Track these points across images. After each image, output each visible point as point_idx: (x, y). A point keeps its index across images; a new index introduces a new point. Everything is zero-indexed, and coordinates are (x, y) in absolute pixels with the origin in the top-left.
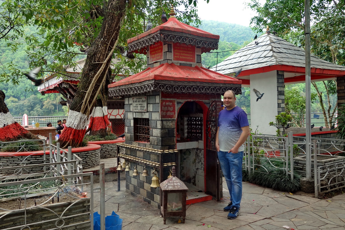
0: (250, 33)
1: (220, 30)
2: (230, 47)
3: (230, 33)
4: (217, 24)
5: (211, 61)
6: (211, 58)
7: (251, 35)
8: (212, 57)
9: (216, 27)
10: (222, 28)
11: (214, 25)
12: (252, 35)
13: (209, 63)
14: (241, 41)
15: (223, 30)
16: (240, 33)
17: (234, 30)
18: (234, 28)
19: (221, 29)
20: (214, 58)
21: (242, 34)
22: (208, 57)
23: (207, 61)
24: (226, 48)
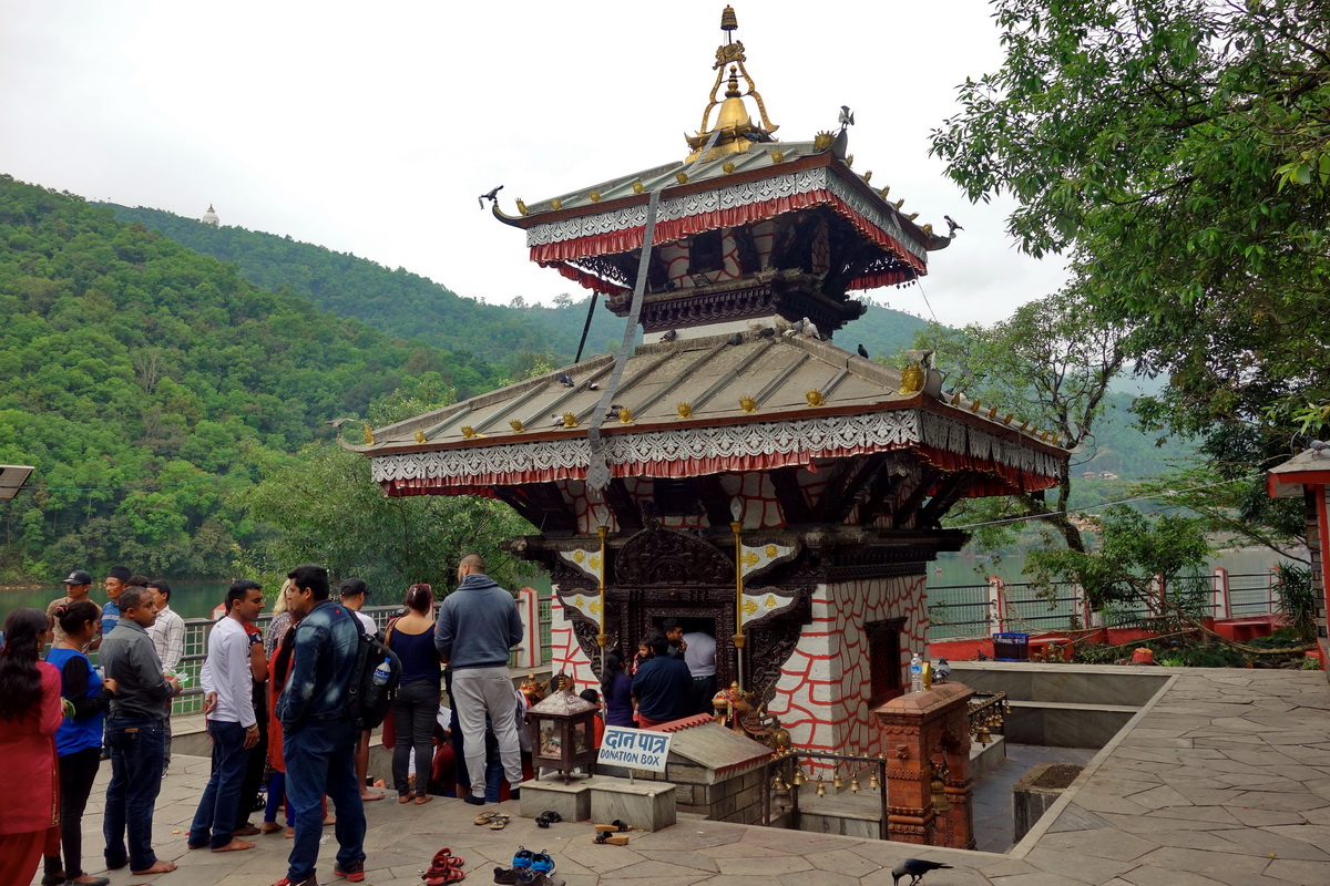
0: (405, 294)
1: (299, 272)
2: (352, 335)
3: (334, 286)
4: (286, 249)
5: (285, 378)
6: (283, 368)
7: (407, 302)
8: (288, 366)
9: (284, 261)
10: (307, 267)
11: (274, 251)
12: (411, 301)
13: (273, 385)
14: (374, 319)
15: (310, 274)
16: (370, 290)
17: (350, 276)
18: (349, 272)
19: (304, 268)
20: (294, 369)
21: (378, 294)
22: (271, 364)
23: (267, 377)
24: (337, 338)
